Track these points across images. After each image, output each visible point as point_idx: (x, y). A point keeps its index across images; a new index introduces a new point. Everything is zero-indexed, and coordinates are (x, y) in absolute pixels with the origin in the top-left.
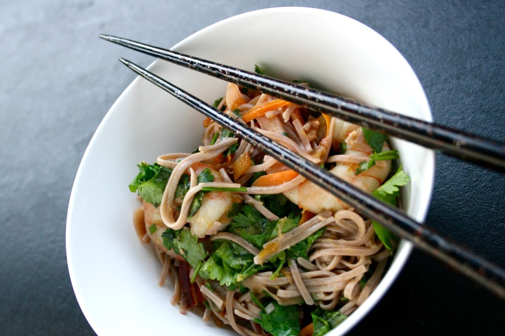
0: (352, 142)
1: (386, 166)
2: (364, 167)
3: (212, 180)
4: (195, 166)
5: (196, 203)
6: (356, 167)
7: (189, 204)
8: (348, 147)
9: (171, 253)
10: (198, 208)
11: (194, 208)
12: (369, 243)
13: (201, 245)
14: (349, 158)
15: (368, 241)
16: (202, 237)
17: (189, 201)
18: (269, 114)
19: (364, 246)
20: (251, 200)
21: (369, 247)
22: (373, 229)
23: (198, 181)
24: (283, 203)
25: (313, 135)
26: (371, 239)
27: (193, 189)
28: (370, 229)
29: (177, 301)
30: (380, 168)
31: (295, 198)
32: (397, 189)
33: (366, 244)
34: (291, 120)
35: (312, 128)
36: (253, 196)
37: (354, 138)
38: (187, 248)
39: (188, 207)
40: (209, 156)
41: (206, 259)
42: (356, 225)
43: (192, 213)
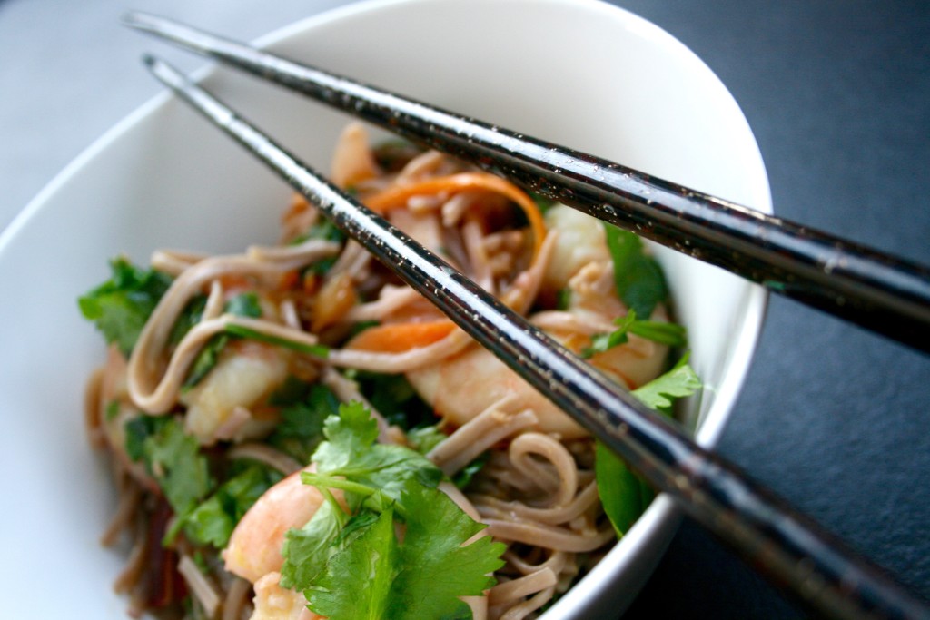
0: (584, 287)
1: (653, 353)
2: (601, 344)
3: (257, 314)
4: (228, 282)
5: (206, 358)
6: (584, 345)
7: (191, 356)
8: (575, 298)
9: (138, 470)
10: (208, 371)
11: (200, 368)
12: (580, 523)
13: (203, 462)
14: (573, 322)
15: (578, 517)
16: (208, 442)
17: (191, 349)
18: (417, 203)
19: (565, 526)
20: (332, 377)
21: (578, 532)
22: (596, 492)
23: (224, 308)
24: (403, 395)
25: (503, 262)
26: (586, 514)
27: (207, 324)
28: (588, 491)
29: (127, 585)
30: (639, 355)
31: (431, 387)
32: (666, 403)
33: (574, 525)
34: (461, 223)
35: (503, 248)
36: (341, 370)
37: (592, 278)
38: (170, 463)
39: (186, 363)
40: (267, 268)
41: (207, 497)
42: (557, 475)
43: (192, 380)
